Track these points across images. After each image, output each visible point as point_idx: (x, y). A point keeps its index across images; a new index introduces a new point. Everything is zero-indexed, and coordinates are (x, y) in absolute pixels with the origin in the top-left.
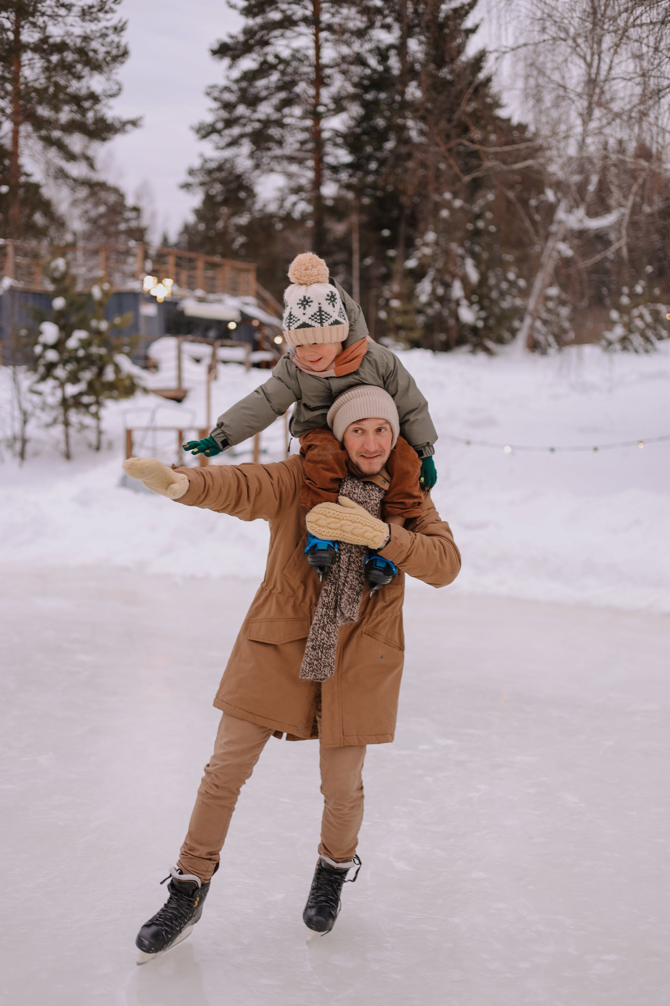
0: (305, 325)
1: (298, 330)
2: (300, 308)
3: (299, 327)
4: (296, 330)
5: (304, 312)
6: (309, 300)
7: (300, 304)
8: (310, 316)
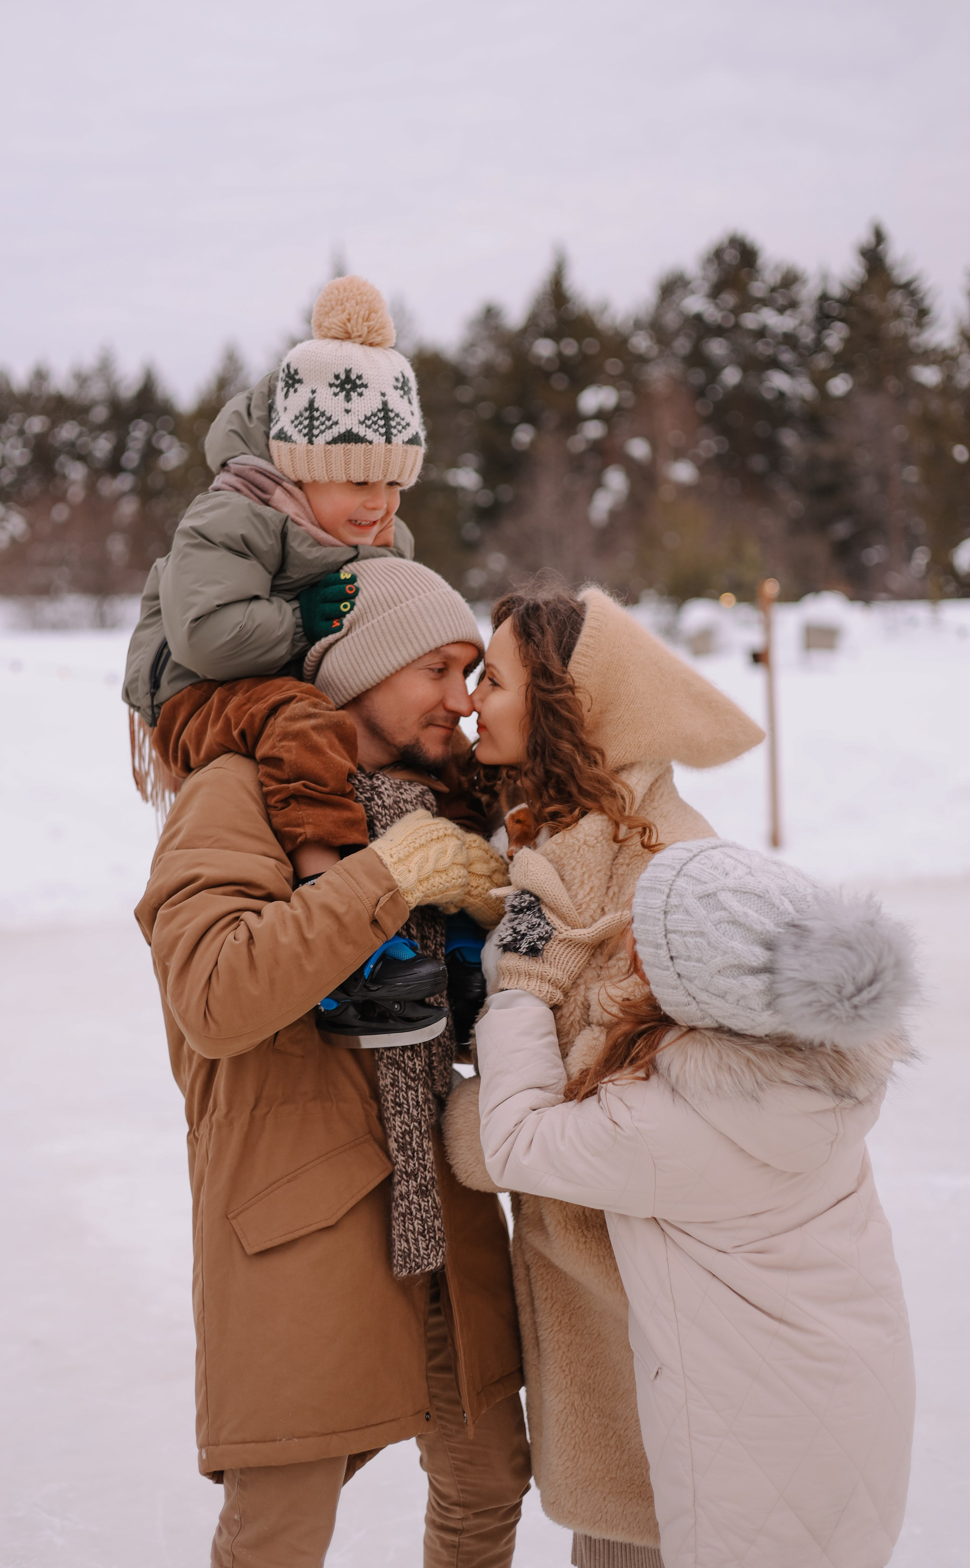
0: (349, 437)
1: (333, 447)
2: (336, 394)
3: (334, 441)
4: (329, 447)
5: (349, 406)
6: (358, 382)
7: (337, 386)
8: (362, 419)
